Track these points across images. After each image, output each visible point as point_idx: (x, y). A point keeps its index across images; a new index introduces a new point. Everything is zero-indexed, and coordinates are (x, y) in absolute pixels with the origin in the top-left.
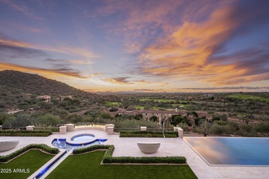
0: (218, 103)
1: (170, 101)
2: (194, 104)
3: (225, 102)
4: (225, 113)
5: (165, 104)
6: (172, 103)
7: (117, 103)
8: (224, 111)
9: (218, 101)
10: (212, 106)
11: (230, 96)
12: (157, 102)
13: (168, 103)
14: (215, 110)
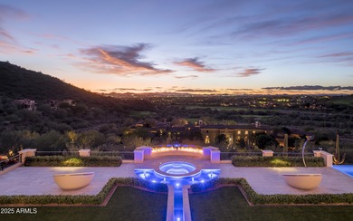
0: (316, 113)
1: (237, 110)
2: (278, 114)
3: (328, 111)
4: (332, 129)
5: (229, 114)
6: (242, 113)
7: (148, 113)
8: (329, 126)
9: (316, 110)
10: (308, 119)
11: (336, 103)
12: (216, 111)
13: (235, 113)
14: (313, 124)
